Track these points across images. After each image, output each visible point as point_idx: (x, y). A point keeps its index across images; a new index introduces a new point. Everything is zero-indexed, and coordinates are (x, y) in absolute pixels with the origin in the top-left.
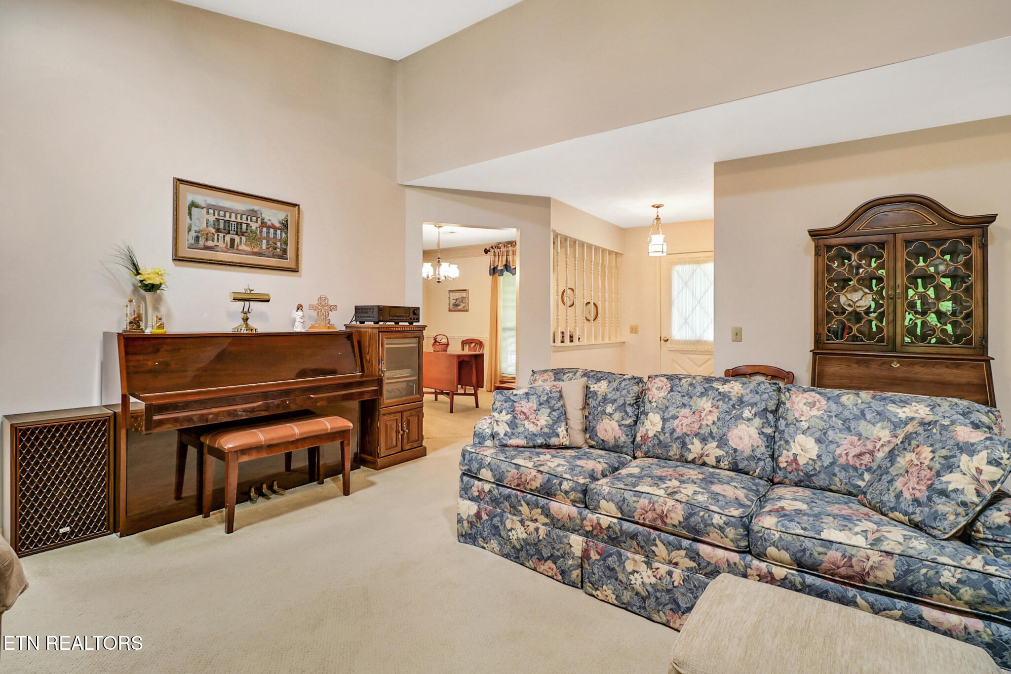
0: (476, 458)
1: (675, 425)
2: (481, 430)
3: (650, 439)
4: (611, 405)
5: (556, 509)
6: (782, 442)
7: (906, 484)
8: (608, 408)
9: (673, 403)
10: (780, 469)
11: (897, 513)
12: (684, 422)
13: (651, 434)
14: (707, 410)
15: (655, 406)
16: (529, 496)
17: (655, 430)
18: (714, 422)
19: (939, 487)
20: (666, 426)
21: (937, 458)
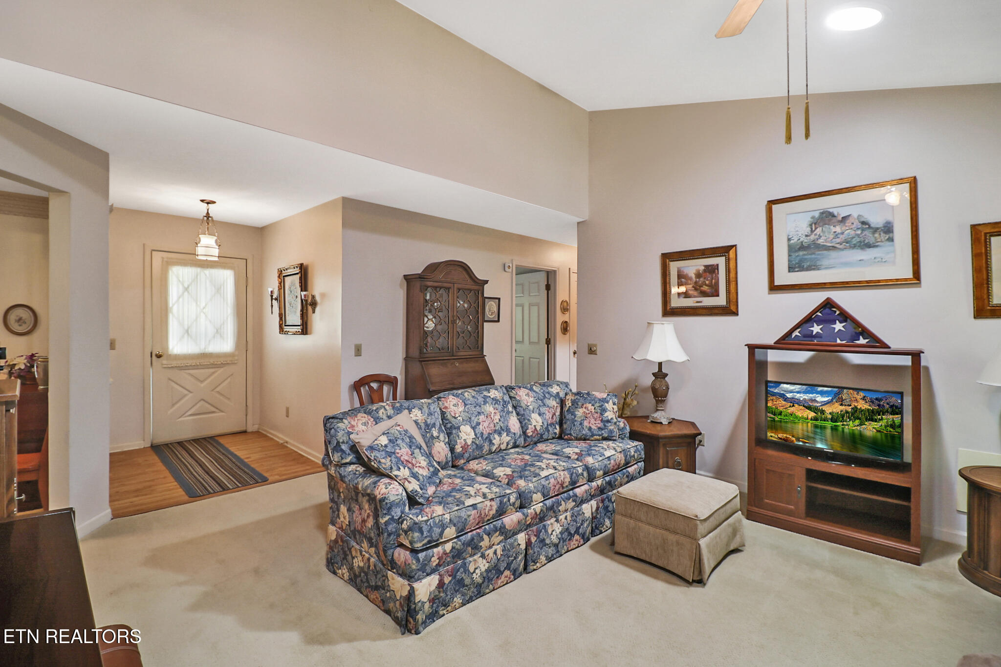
0: (434, 522)
1: (481, 429)
2: (399, 497)
3: (470, 446)
4: (434, 429)
5: (510, 522)
6: (526, 421)
7: (590, 423)
8: (434, 432)
9: (472, 414)
10: (529, 437)
11: (595, 437)
12: (485, 427)
13: (469, 442)
14: (493, 412)
15: (461, 420)
16: (487, 527)
17: (471, 438)
18: (499, 419)
19: (606, 419)
20: (477, 432)
21: (596, 408)
